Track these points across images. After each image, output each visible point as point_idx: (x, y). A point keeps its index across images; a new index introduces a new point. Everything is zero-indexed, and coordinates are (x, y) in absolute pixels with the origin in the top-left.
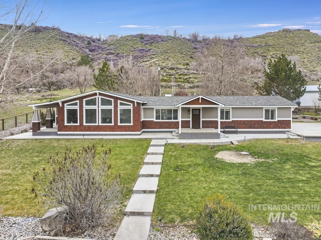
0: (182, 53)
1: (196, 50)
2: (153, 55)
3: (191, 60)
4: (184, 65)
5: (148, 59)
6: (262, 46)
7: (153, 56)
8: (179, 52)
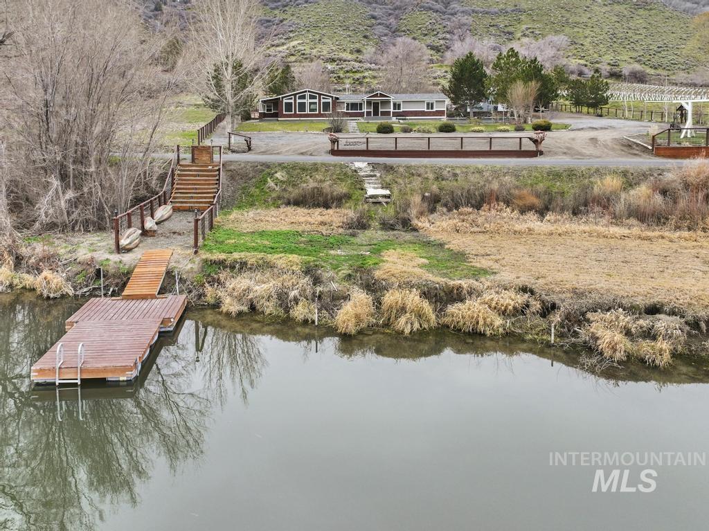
0: (347, 29)
1: (373, 21)
2: (291, 31)
3: (364, 41)
4: (351, 53)
5: (283, 41)
6: (507, 12)
7: (291, 35)
8: (340, 26)
